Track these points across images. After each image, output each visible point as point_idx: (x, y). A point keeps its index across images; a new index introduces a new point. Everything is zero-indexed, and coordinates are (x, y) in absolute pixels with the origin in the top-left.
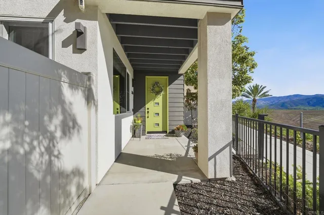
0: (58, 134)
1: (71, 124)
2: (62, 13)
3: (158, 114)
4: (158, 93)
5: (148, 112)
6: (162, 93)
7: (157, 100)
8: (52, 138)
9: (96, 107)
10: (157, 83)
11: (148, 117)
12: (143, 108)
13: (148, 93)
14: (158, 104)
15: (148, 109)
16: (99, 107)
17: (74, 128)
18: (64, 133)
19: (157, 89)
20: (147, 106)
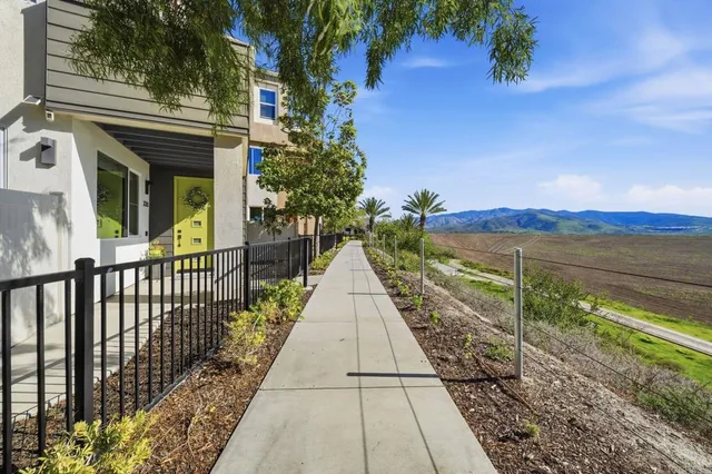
0: (30, 254)
1: (41, 247)
2: (21, 119)
3: (200, 240)
4: (198, 206)
5: (179, 237)
6: (207, 206)
7: (197, 217)
8: (25, 256)
9: (69, 229)
10: (197, 189)
11: (179, 245)
12: (169, 231)
13: (179, 205)
14: (200, 223)
15: (179, 231)
16: (74, 229)
17: (44, 251)
18: (35, 254)
19: (197, 199)
20: (176, 227)
